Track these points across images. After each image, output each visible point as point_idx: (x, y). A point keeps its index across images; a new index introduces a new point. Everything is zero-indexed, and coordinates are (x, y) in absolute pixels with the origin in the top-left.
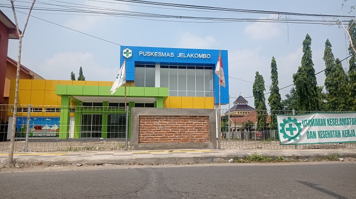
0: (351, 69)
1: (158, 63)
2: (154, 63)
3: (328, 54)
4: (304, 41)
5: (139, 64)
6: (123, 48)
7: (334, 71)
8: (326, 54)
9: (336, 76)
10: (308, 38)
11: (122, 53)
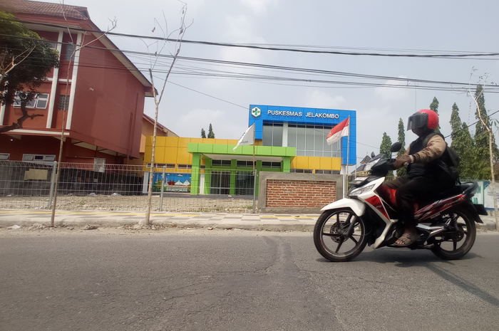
0: (477, 133)
1: (286, 122)
2: (282, 122)
3: (455, 118)
4: (432, 104)
5: (267, 123)
6: (252, 107)
7: (460, 135)
8: (452, 118)
9: (462, 140)
10: (435, 101)
11: (250, 112)
